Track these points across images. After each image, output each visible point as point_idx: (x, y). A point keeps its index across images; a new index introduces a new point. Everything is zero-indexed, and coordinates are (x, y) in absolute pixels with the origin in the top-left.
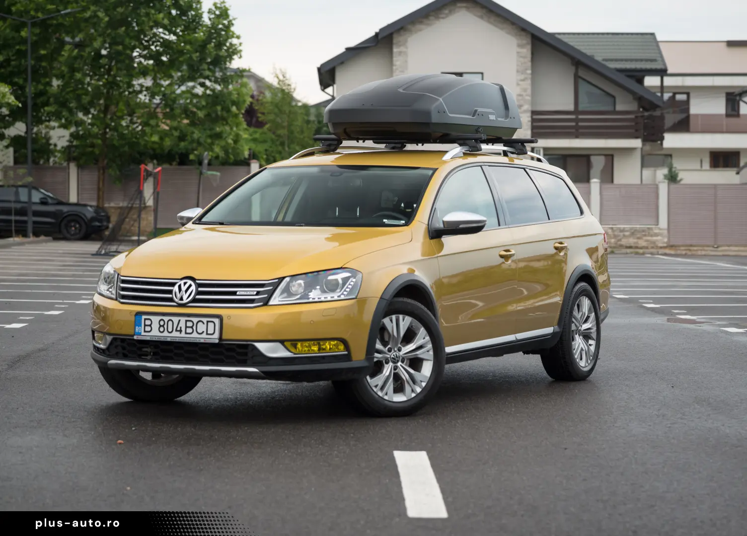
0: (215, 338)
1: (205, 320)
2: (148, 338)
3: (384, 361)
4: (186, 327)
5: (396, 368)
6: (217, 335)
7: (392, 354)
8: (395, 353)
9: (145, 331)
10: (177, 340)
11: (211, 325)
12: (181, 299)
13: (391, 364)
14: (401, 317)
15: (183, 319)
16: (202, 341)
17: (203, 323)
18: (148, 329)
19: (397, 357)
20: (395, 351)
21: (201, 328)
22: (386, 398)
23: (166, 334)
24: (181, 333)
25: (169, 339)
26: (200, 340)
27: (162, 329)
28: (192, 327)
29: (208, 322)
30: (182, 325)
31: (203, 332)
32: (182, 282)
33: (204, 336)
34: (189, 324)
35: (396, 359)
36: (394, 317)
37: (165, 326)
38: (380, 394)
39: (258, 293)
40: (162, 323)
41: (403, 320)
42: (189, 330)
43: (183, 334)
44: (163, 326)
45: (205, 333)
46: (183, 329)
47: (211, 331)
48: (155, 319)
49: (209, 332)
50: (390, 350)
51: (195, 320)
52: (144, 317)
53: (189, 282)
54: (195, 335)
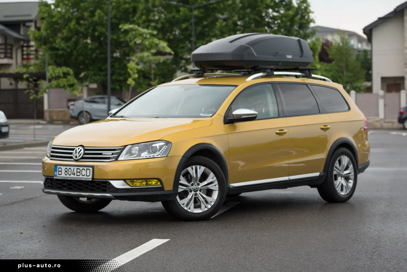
0: (90, 178)
1: (85, 168)
2: (60, 178)
3: (189, 191)
4: (77, 172)
5: (196, 194)
6: (91, 177)
7: (194, 187)
8: (195, 187)
9: (59, 174)
10: (73, 179)
11: (88, 171)
12: (76, 157)
13: (193, 192)
14: (198, 167)
15: (76, 168)
16: (84, 179)
17: (85, 170)
18: (60, 173)
19: (197, 189)
20: (196, 185)
21: (84, 172)
22: (189, 210)
23: (68, 176)
24: (74, 175)
25: (69, 179)
26: (83, 179)
27: (66, 173)
28: (79, 172)
29: (87, 169)
30: (75, 171)
31: (85, 175)
32: (77, 148)
33: (85, 177)
34: (79, 171)
35: (196, 189)
36: (194, 167)
37: (68, 172)
38: (186, 208)
39: (113, 154)
40: (66, 170)
41: (200, 168)
42: (78, 174)
43: (76, 176)
44: (67, 172)
45: (86, 175)
46: (76, 173)
47: (88, 174)
48: (63, 168)
49: (87, 175)
50: (192, 185)
51: (81, 168)
52: (58, 167)
53: (81, 148)
54: (81, 176)
